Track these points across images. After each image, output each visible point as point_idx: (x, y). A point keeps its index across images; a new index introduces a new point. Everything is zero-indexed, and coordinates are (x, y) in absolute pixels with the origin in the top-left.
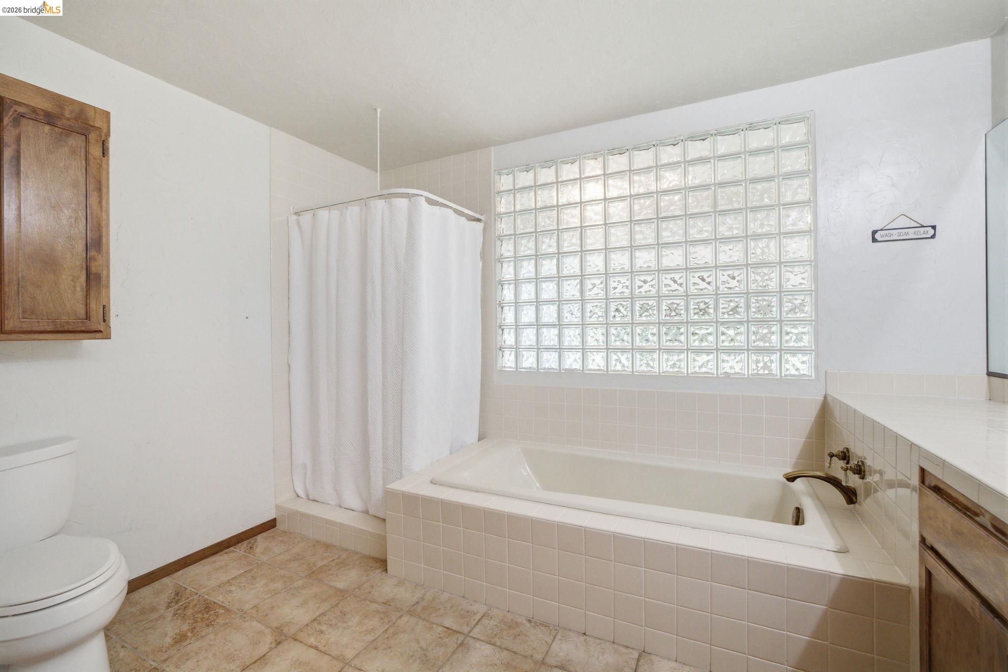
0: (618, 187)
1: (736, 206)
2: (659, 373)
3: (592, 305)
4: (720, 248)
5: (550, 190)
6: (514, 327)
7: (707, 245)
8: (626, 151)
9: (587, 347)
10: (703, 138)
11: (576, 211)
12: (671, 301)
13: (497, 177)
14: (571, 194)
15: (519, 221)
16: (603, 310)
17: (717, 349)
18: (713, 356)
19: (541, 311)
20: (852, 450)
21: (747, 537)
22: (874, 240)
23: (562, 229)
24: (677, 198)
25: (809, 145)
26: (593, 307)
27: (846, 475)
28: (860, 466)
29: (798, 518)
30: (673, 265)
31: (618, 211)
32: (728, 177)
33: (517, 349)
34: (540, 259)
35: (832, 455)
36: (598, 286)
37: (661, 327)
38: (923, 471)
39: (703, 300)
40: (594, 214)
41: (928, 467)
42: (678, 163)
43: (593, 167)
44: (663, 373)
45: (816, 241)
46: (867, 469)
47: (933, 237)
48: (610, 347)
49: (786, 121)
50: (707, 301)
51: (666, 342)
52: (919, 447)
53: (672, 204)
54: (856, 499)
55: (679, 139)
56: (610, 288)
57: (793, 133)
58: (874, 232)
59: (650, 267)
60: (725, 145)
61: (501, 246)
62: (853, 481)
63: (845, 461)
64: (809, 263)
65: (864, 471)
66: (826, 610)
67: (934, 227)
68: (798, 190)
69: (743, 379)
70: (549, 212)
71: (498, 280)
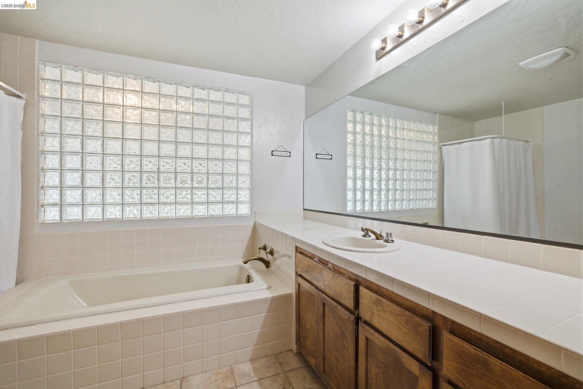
0: (150, 102)
1: (218, 128)
2: (176, 217)
3: (130, 175)
4: (210, 149)
5: (97, 91)
6: (60, 188)
7: (203, 146)
8: (158, 81)
9: (125, 203)
10: (204, 89)
11: (119, 111)
12: (183, 175)
13: (43, 67)
14: (116, 98)
15: (65, 106)
16: (138, 179)
17: (208, 203)
18: (205, 206)
19: (86, 177)
20: (267, 245)
21: (233, 294)
22: (272, 155)
23: (106, 121)
24: (188, 117)
25: (251, 106)
26: (130, 176)
27: (267, 256)
28: (272, 251)
29: (249, 280)
30: (184, 155)
31: (150, 117)
32: (215, 113)
33: (61, 205)
34: (86, 139)
35: (260, 249)
36: (135, 163)
37: (177, 190)
38: (296, 247)
39: (201, 176)
40: (133, 116)
41: (299, 245)
42: (189, 98)
43: (133, 84)
44: (178, 217)
45: (252, 152)
46: (274, 251)
47: (290, 156)
48: (143, 203)
49: (241, 93)
50: (203, 176)
51: (179, 199)
52: (295, 238)
53: (185, 120)
54: (270, 265)
55: (190, 85)
56: (143, 165)
57: (245, 100)
58: (272, 151)
59: (171, 154)
60: (214, 96)
61: (45, 123)
62: (269, 258)
63: (265, 250)
64: (248, 161)
65: (273, 253)
66: (266, 315)
67: (290, 152)
68: (245, 127)
69: (220, 217)
70: (95, 107)
71: (40, 150)
